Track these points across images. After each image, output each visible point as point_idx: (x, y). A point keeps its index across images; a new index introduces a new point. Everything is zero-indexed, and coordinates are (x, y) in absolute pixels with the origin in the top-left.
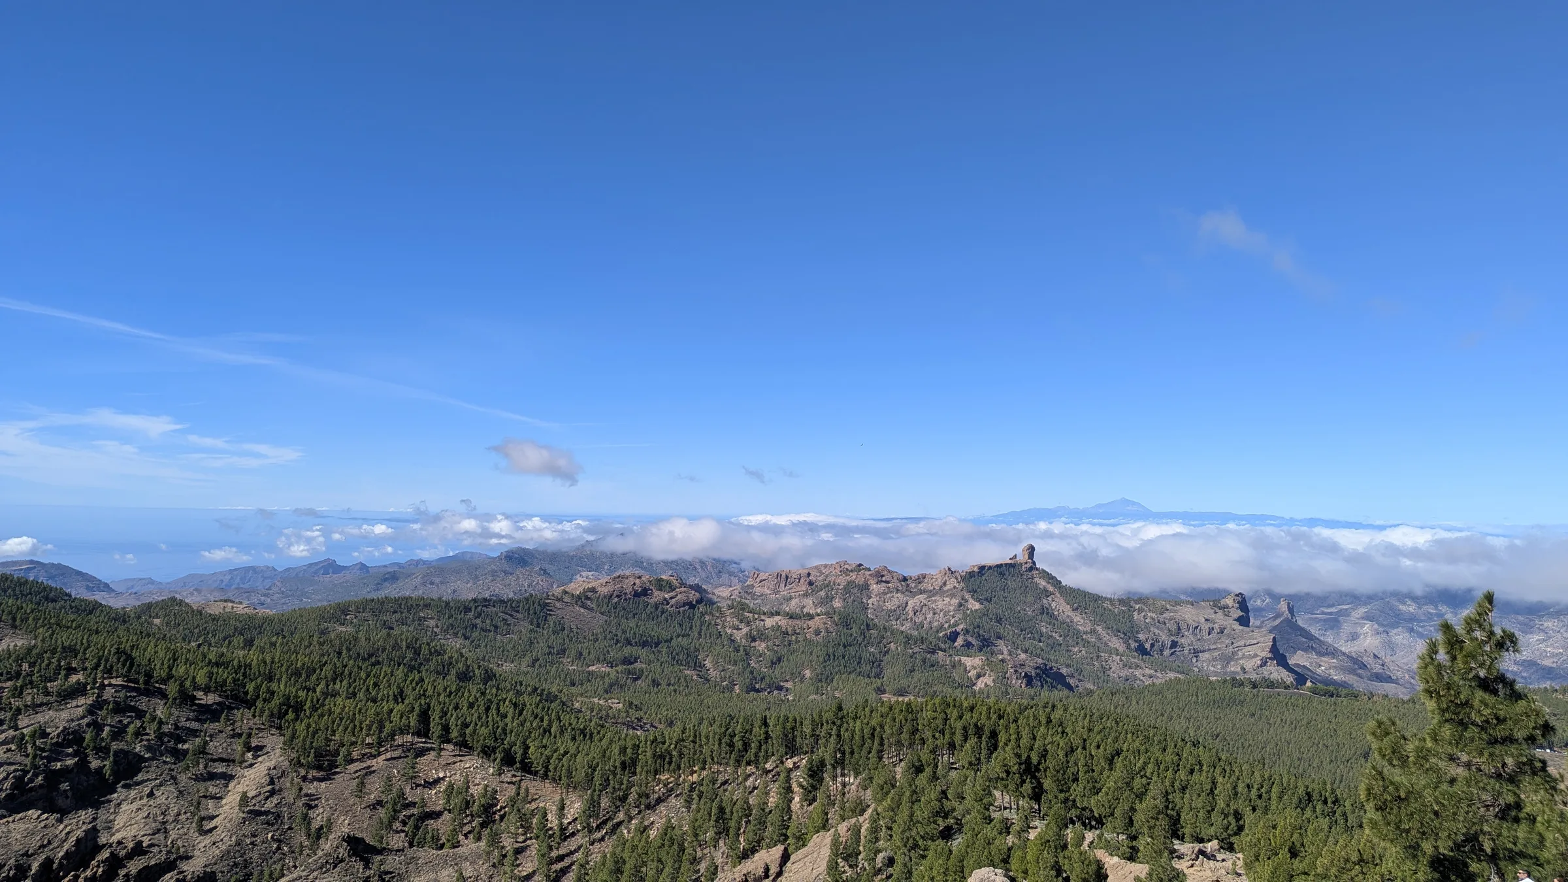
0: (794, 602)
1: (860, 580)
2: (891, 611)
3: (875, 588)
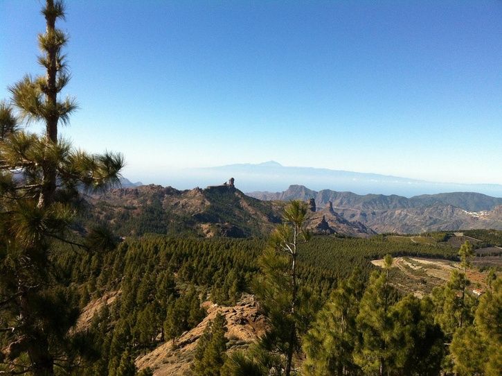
0: (129, 202)
1: (159, 193)
2: (172, 206)
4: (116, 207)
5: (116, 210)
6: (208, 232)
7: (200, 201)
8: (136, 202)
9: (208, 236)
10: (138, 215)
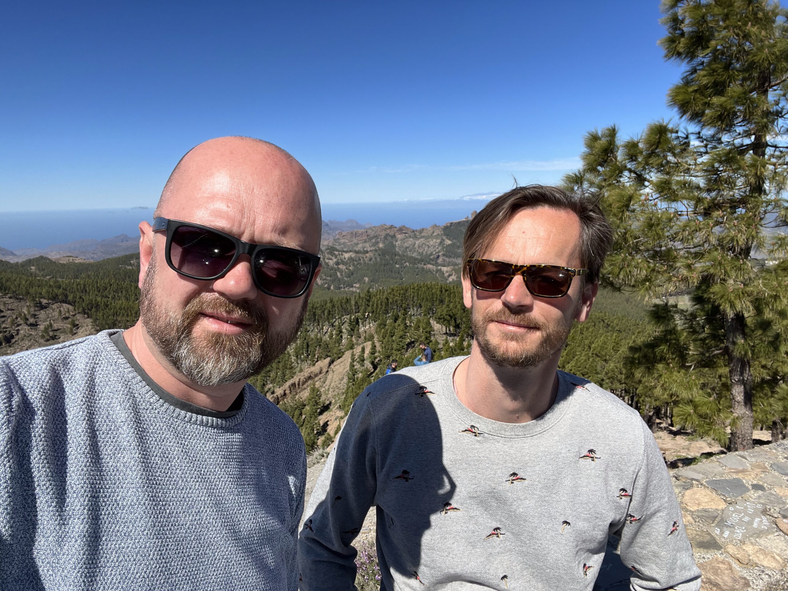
0: (360, 245)
1: (392, 233)
2: (407, 248)
3: (399, 236)
4: (346, 252)
5: (347, 255)
6: (449, 276)
7: (439, 241)
8: (367, 245)
9: (450, 279)
10: (371, 259)
